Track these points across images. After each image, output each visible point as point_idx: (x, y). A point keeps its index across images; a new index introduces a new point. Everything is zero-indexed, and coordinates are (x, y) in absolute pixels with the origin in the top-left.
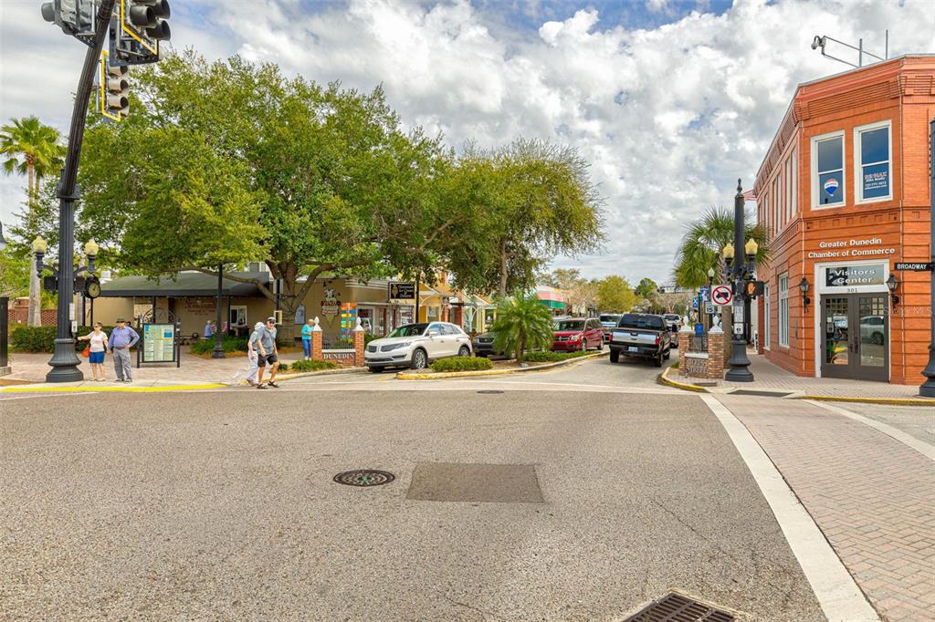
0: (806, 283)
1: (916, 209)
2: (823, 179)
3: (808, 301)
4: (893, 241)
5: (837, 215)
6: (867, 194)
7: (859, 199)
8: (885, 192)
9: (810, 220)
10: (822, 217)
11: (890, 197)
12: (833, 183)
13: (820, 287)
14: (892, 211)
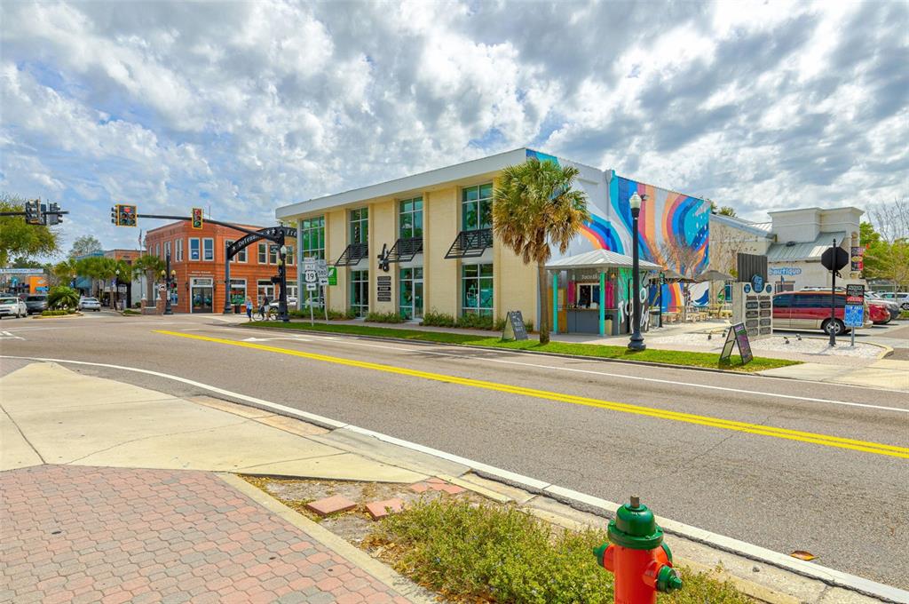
0: (188, 284)
1: (220, 265)
2: (193, 251)
3: (188, 289)
4: (214, 272)
5: (197, 263)
6: (207, 258)
7: (204, 259)
8: (211, 258)
9: (189, 264)
10: (193, 263)
11: (213, 260)
12: (195, 253)
13: (192, 285)
14: (213, 264)
